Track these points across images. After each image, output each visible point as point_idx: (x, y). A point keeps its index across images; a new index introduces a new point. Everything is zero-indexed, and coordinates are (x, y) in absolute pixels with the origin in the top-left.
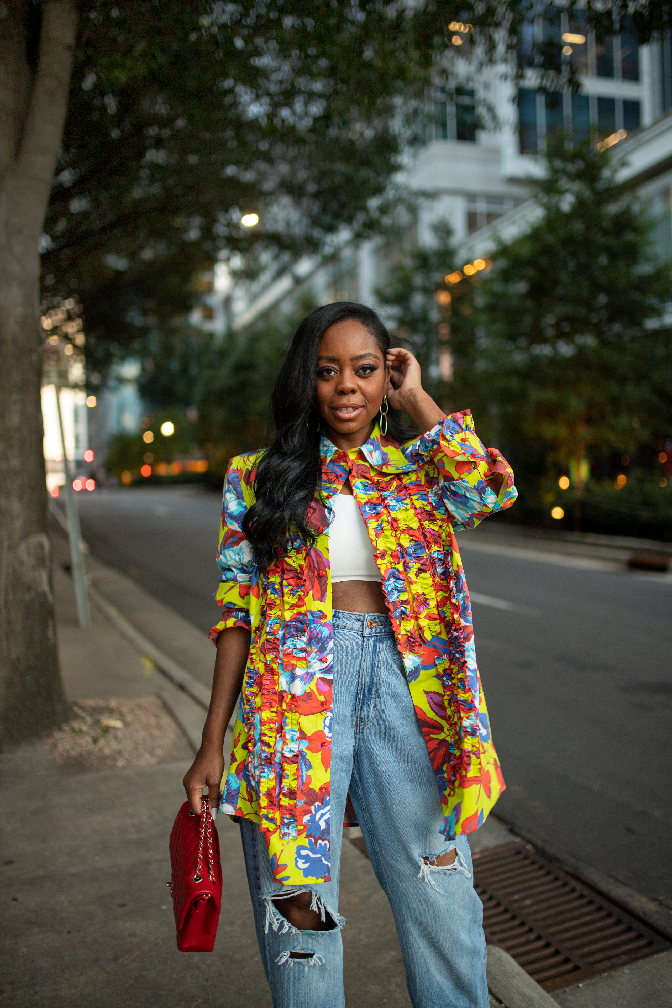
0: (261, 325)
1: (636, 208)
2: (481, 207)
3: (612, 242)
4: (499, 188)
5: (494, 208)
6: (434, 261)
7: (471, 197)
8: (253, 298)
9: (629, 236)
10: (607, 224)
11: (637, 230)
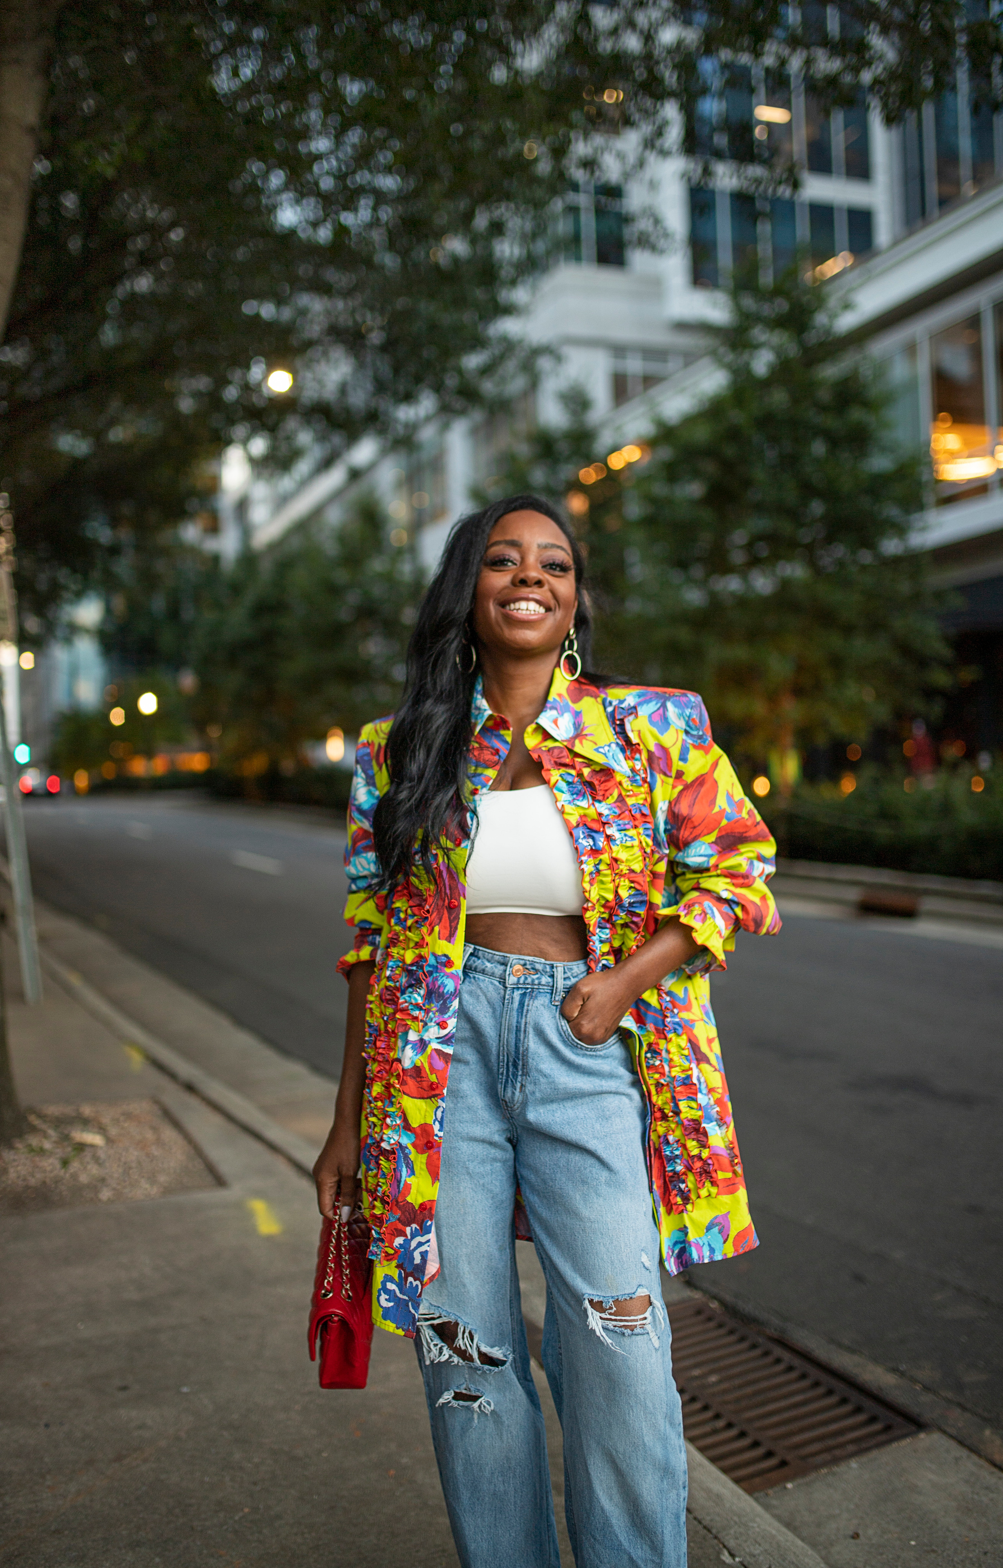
0: (296, 543)
1: (866, 372)
2: (634, 366)
3: (830, 422)
4: (661, 338)
5: (654, 367)
6: (563, 447)
7: (619, 350)
8: (282, 502)
9: (856, 414)
10: (824, 395)
11: (867, 404)
